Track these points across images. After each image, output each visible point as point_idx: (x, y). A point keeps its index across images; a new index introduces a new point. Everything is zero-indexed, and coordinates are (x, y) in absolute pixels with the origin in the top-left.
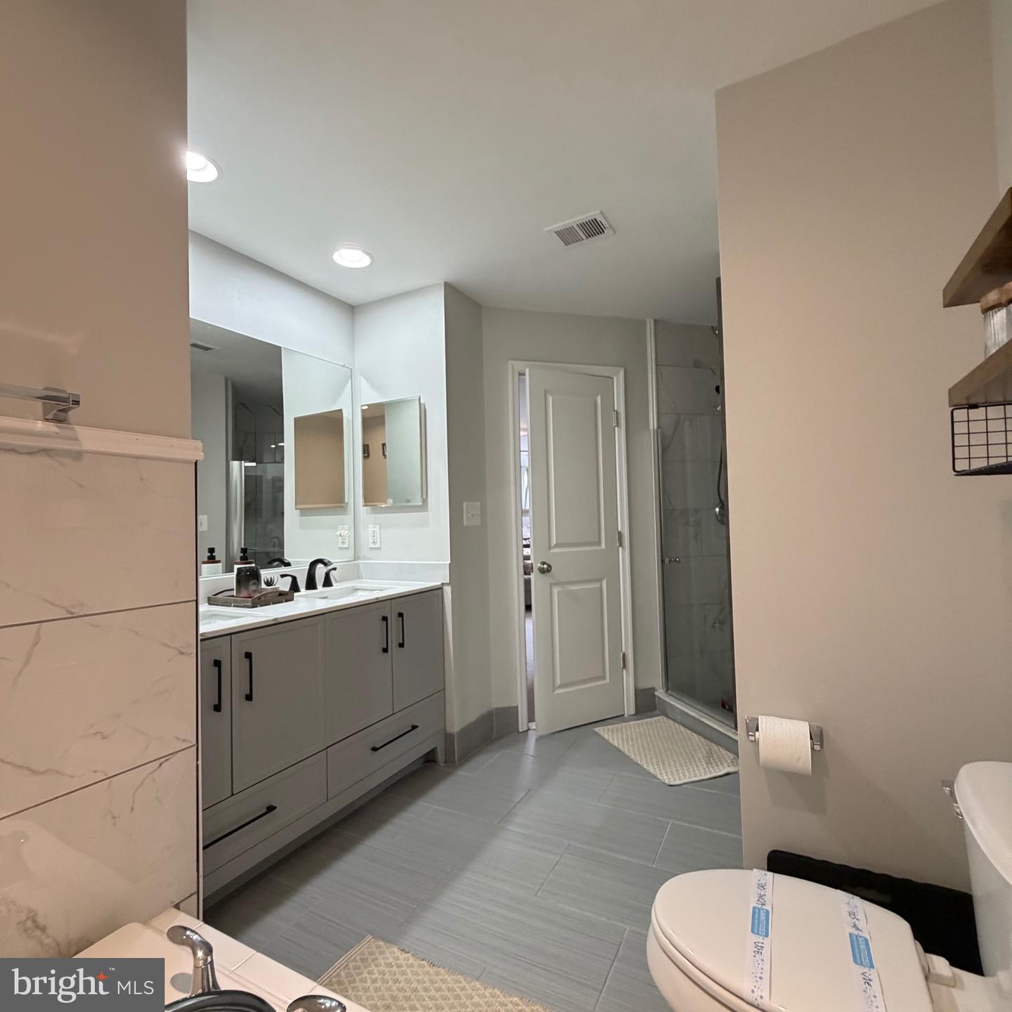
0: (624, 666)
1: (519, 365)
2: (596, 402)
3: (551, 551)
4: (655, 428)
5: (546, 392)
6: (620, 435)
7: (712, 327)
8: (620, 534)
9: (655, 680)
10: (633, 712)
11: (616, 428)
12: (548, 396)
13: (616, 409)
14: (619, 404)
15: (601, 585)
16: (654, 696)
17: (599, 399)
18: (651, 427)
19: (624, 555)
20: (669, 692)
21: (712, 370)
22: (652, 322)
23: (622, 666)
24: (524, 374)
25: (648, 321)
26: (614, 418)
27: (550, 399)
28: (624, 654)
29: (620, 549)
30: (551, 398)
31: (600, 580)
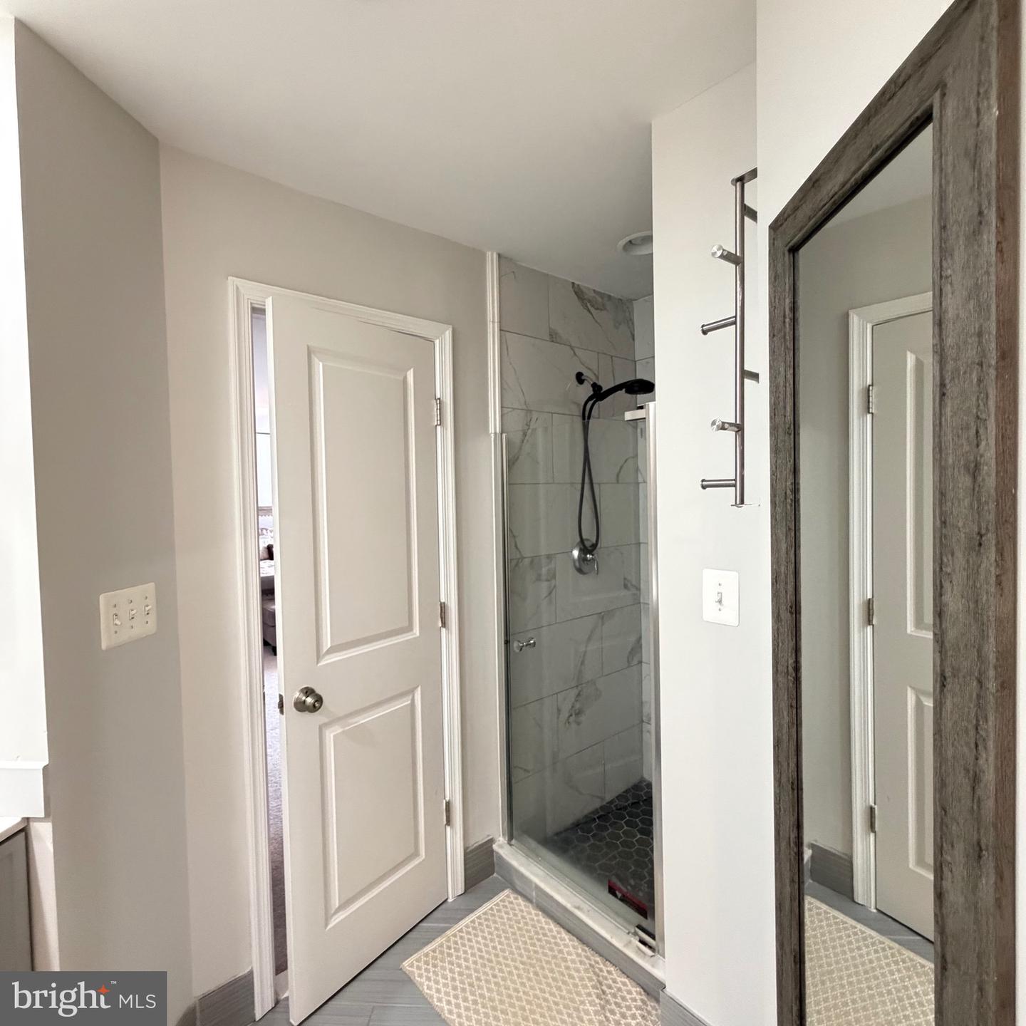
0: (449, 822)
1: (252, 292)
2: (405, 378)
3: (323, 663)
4: (498, 431)
5: (310, 353)
6: (445, 439)
7: (573, 283)
8: (443, 608)
9: (494, 827)
10: (460, 890)
11: (439, 428)
12: (316, 360)
13: (438, 396)
14: (444, 387)
15: (413, 700)
16: (492, 851)
17: (410, 375)
18: (491, 430)
19: (449, 641)
20: (513, 842)
21: (572, 348)
22: (495, 256)
23: (445, 823)
24: (263, 311)
25: (489, 254)
26: (435, 412)
27: (319, 367)
28: (448, 804)
29: (443, 630)
30: (321, 364)
31: (412, 691)
